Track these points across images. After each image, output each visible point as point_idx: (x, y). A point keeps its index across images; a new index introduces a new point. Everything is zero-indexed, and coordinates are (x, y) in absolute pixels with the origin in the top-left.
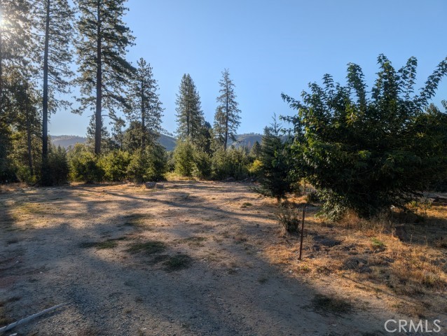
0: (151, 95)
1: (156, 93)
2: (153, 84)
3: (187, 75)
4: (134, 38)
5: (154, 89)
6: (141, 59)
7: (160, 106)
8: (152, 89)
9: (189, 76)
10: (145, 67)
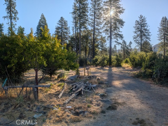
0: (146, 30)
1: (148, 28)
2: (146, 25)
3: (164, 17)
4: (125, 9)
5: (147, 27)
6: (141, 15)
7: (150, 34)
8: (146, 28)
9: (165, 17)
10: (142, 18)
